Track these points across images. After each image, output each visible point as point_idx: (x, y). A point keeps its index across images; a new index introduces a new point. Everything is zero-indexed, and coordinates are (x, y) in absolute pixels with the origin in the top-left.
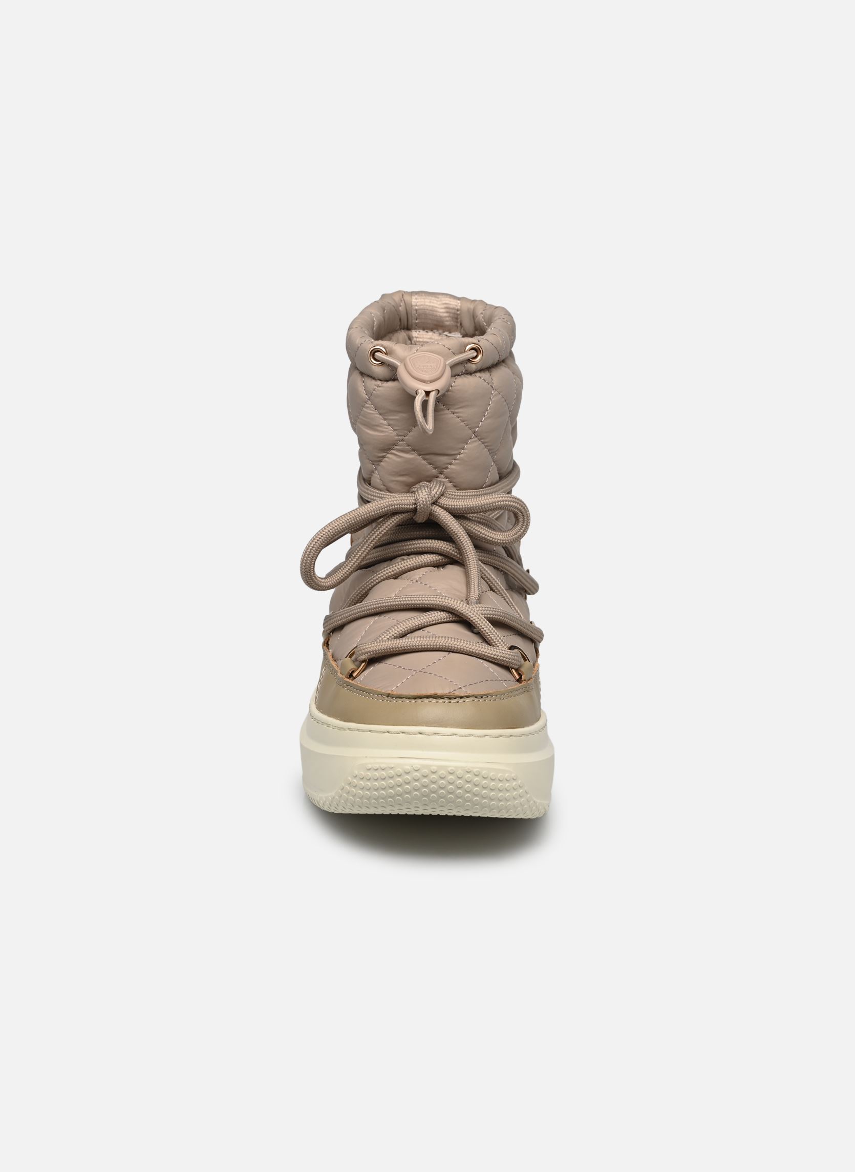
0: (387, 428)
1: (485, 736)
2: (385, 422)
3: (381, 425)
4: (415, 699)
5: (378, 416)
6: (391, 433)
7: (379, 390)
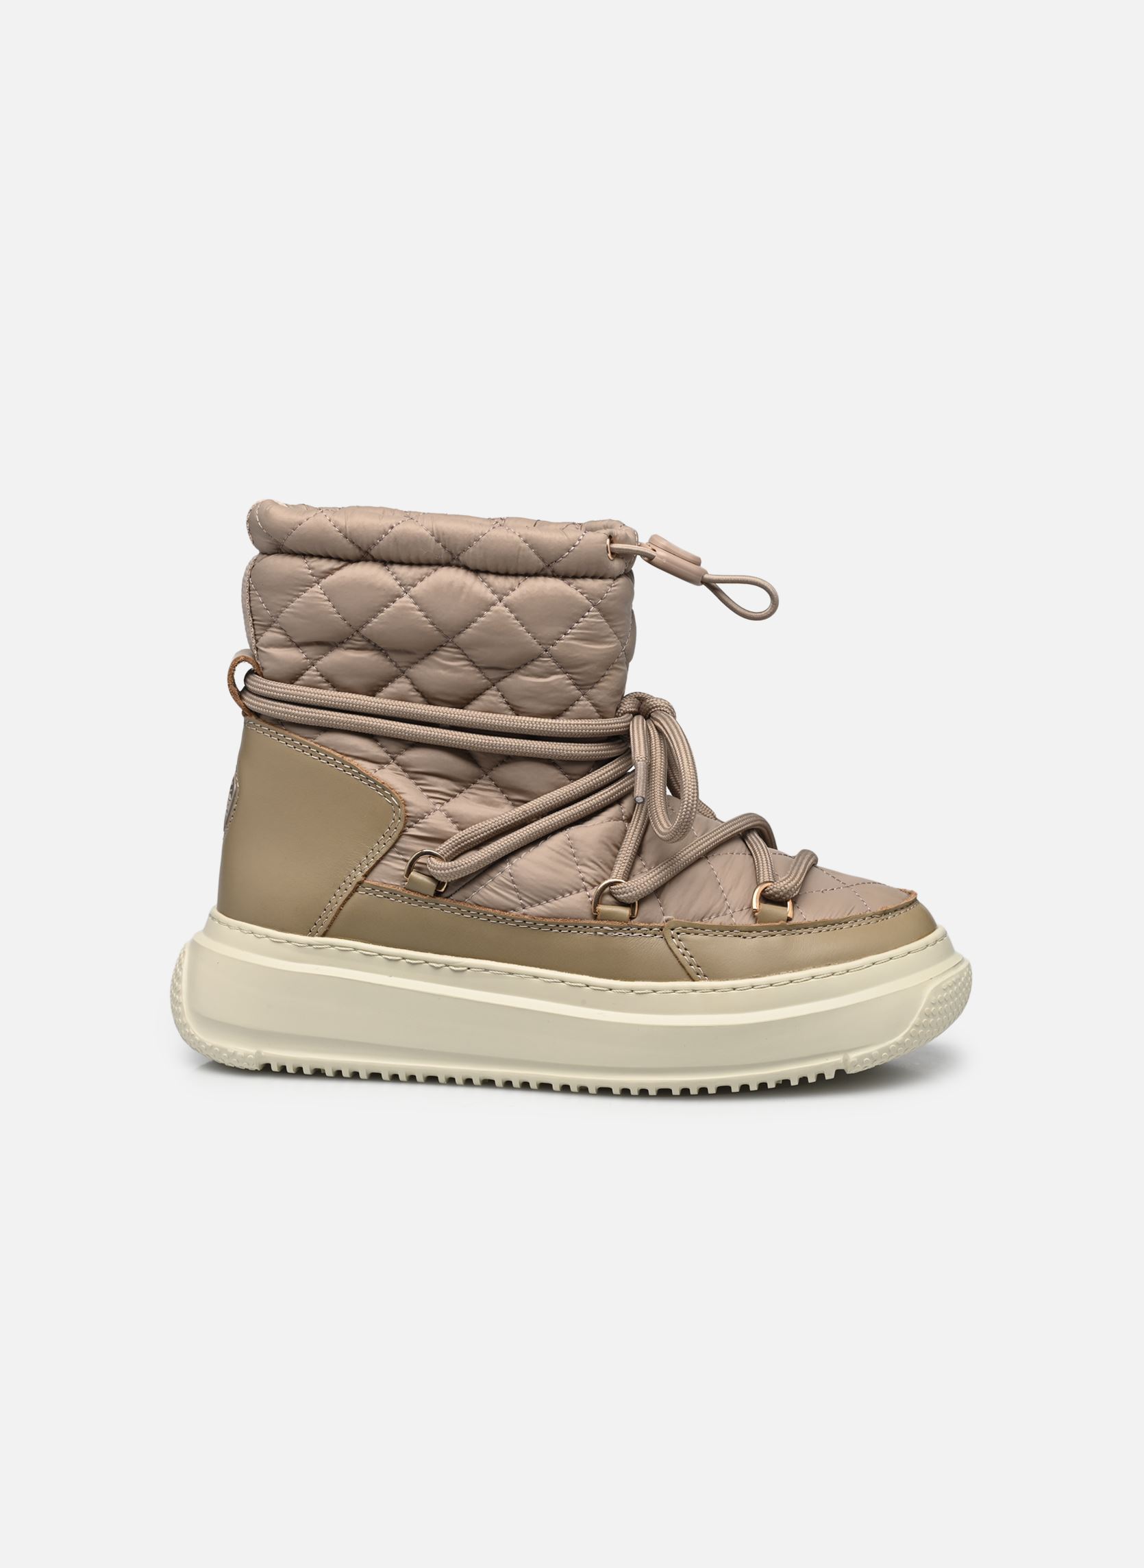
0: (614, 638)
1: (927, 946)
2: (611, 630)
5: (606, 624)
6: (618, 642)
7: (615, 590)
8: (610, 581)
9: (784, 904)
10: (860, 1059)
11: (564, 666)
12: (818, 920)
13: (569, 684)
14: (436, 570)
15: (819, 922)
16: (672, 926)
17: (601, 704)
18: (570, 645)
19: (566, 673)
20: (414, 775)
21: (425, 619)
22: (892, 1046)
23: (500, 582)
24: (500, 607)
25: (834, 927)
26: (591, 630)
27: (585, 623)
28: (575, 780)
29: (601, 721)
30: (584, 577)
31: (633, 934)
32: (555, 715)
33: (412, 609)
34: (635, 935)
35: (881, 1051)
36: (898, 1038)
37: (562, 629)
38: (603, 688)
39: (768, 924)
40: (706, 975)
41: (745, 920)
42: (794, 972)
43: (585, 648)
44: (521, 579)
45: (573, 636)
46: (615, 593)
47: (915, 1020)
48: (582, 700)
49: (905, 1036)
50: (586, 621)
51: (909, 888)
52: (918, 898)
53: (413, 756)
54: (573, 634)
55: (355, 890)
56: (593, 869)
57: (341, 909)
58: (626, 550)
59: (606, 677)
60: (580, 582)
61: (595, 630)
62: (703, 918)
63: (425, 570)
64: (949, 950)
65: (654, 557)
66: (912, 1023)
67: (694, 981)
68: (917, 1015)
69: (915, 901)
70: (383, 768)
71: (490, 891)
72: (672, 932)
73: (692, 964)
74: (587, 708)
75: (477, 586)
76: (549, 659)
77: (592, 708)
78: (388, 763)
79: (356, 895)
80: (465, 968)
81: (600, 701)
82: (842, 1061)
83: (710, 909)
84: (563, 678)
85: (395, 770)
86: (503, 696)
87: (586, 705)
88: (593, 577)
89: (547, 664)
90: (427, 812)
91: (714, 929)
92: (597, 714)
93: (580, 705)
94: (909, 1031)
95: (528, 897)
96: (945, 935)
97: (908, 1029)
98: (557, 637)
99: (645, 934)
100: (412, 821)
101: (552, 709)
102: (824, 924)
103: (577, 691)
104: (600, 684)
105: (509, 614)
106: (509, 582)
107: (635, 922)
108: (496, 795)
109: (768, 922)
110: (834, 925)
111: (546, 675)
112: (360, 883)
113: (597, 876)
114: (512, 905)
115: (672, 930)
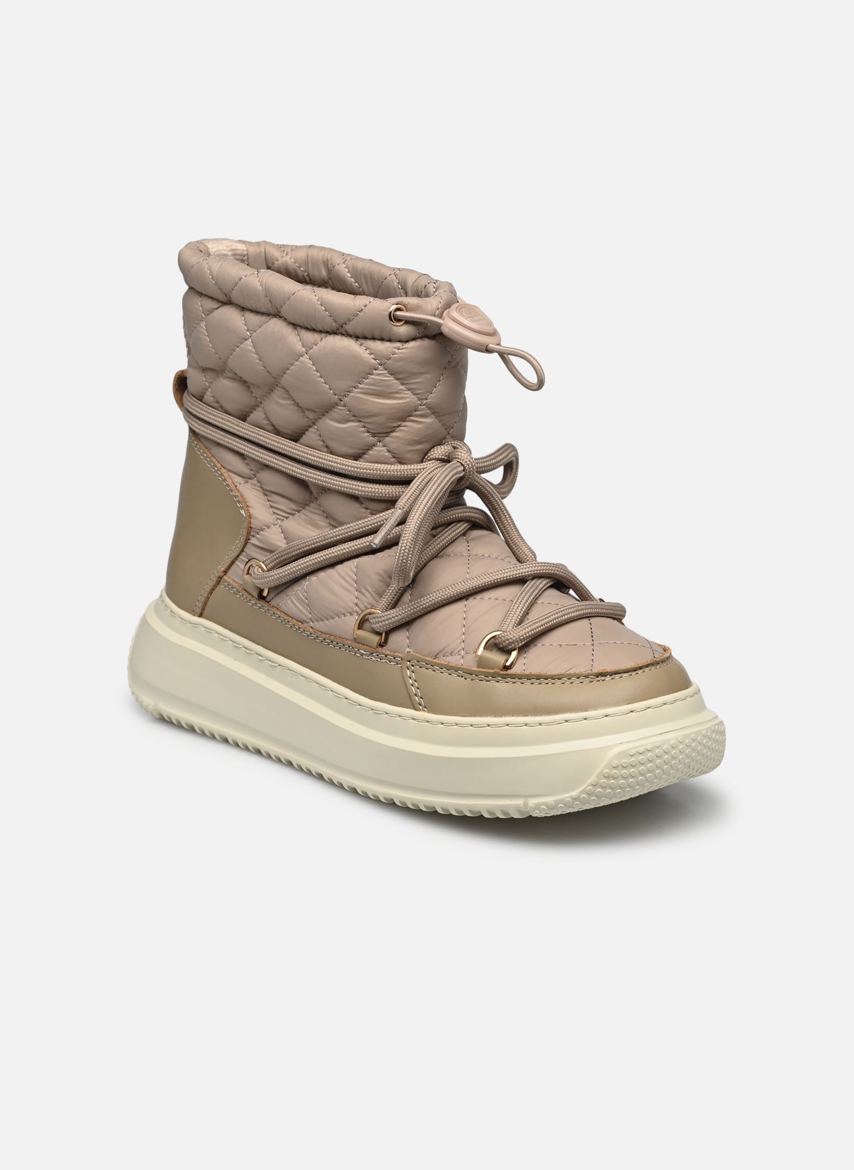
0: (407, 394)
1: (675, 701)
2: (402, 387)
3: (400, 391)
4: (636, 670)
5: (396, 381)
6: (413, 398)
7: (401, 353)
8: (398, 344)
9: (509, 652)
10: (537, 806)
11: (356, 416)
12: (533, 673)
13: (363, 432)
14: (270, 319)
15: (532, 675)
16: (409, 659)
17: (396, 451)
18: (360, 398)
19: (360, 421)
20: (266, 492)
21: (258, 361)
22: (568, 799)
23: (309, 337)
24: (305, 359)
25: (546, 681)
26: (377, 386)
27: (371, 380)
28: (375, 515)
29: (398, 467)
30: (374, 339)
31: (381, 660)
32: (356, 458)
33: (250, 351)
34: (382, 661)
35: (557, 802)
36: (574, 793)
37: (352, 384)
38: (397, 437)
39: (484, 670)
40: (426, 707)
41: (469, 663)
42: (495, 717)
43: (372, 401)
44: (323, 335)
45: (361, 391)
46: (401, 355)
47: (593, 779)
48: (378, 446)
49: (582, 792)
50: (372, 378)
51: (667, 645)
52: (673, 654)
53: (265, 476)
54: (361, 388)
55: (218, 583)
56: (366, 597)
57: (209, 597)
58: (420, 319)
59: (401, 428)
60: (370, 343)
61: (381, 386)
62: (437, 655)
63: (264, 318)
64: (700, 707)
65: (442, 325)
66: (589, 781)
67: (416, 710)
68: (594, 776)
69: (670, 658)
70: (247, 482)
71: (292, 602)
72: (408, 663)
73: (417, 695)
74: (382, 453)
75: (294, 339)
76: (344, 408)
77: (387, 454)
78: (251, 479)
79: (218, 587)
80: (277, 665)
81: (393, 449)
82: (522, 805)
83: (445, 648)
84: (357, 426)
85: (255, 485)
86: (320, 435)
87: (382, 451)
88: (382, 339)
89: (342, 412)
90: (266, 526)
91: (442, 667)
92: (393, 459)
93: (375, 450)
94: (585, 788)
95: (315, 614)
96: (698, 692)
97: (585, 786)
98: (347, 390)
99: (390, 662)
100: (255, 532)
101: (351, 451)
102: (538, 677)
103: (372, 438)
104: (394, 434)
105: (311, 366)
106: (316, 337)
107: (384, 650)
108: (322, 518)
109: (485, 668)
110: (547, 679)
111: (343, 421)
112: (221, 578)
113: (368, 603)
114: (304, 618)
115: (409, 661)
